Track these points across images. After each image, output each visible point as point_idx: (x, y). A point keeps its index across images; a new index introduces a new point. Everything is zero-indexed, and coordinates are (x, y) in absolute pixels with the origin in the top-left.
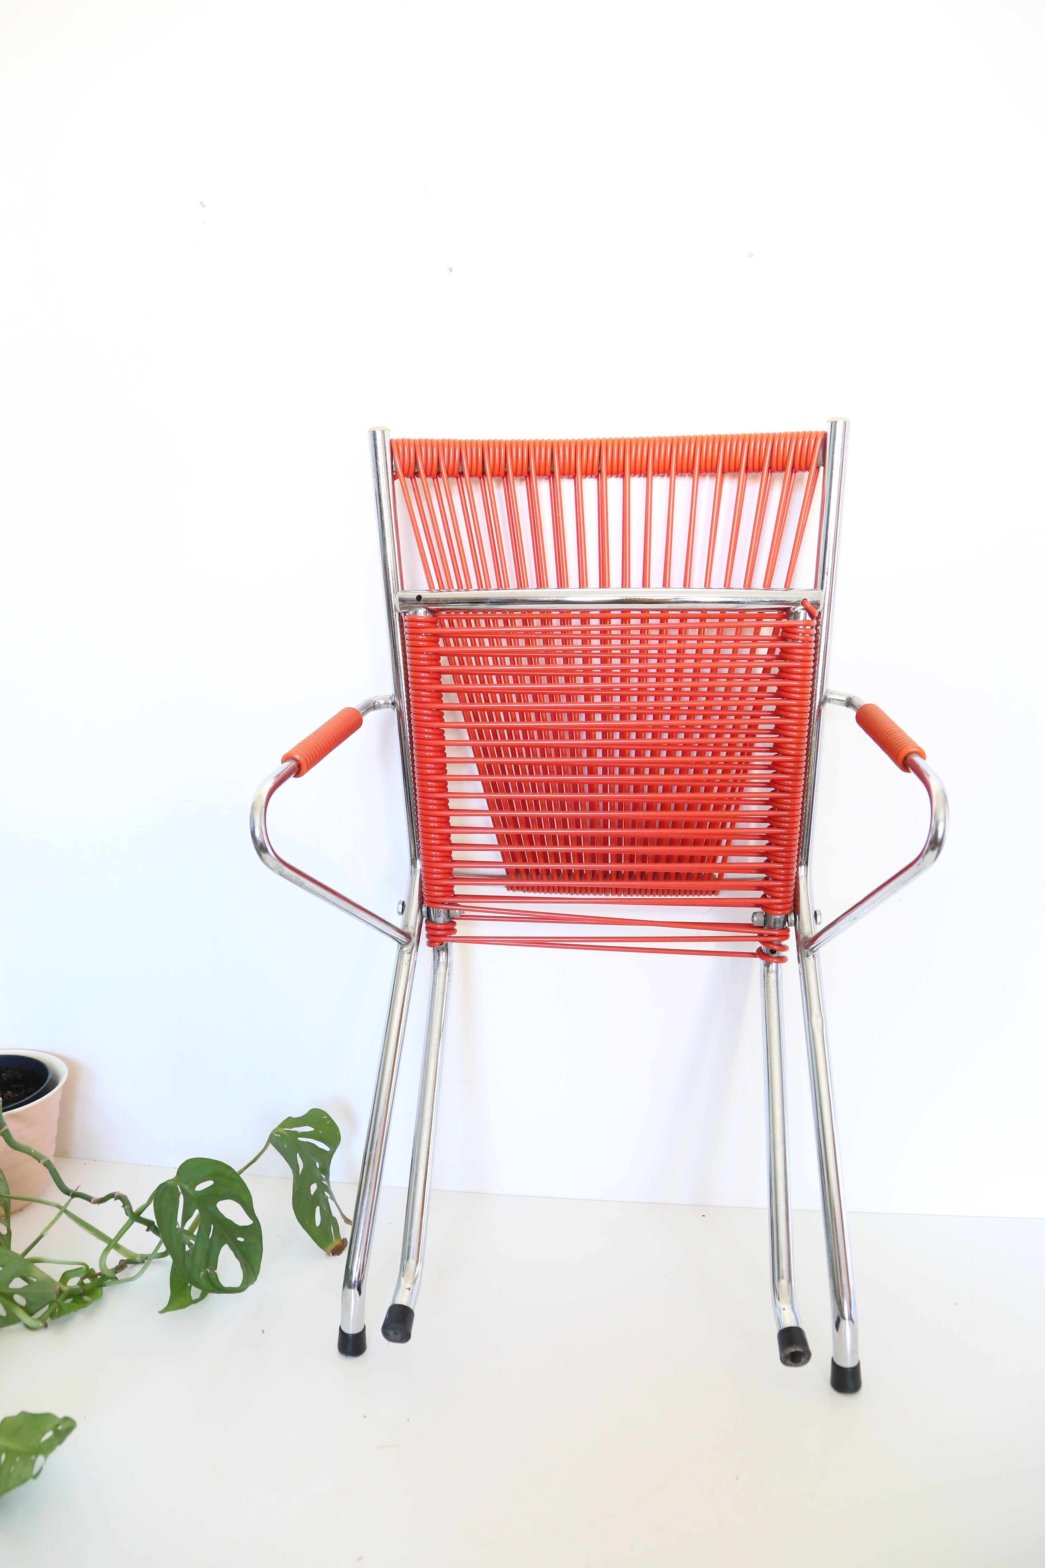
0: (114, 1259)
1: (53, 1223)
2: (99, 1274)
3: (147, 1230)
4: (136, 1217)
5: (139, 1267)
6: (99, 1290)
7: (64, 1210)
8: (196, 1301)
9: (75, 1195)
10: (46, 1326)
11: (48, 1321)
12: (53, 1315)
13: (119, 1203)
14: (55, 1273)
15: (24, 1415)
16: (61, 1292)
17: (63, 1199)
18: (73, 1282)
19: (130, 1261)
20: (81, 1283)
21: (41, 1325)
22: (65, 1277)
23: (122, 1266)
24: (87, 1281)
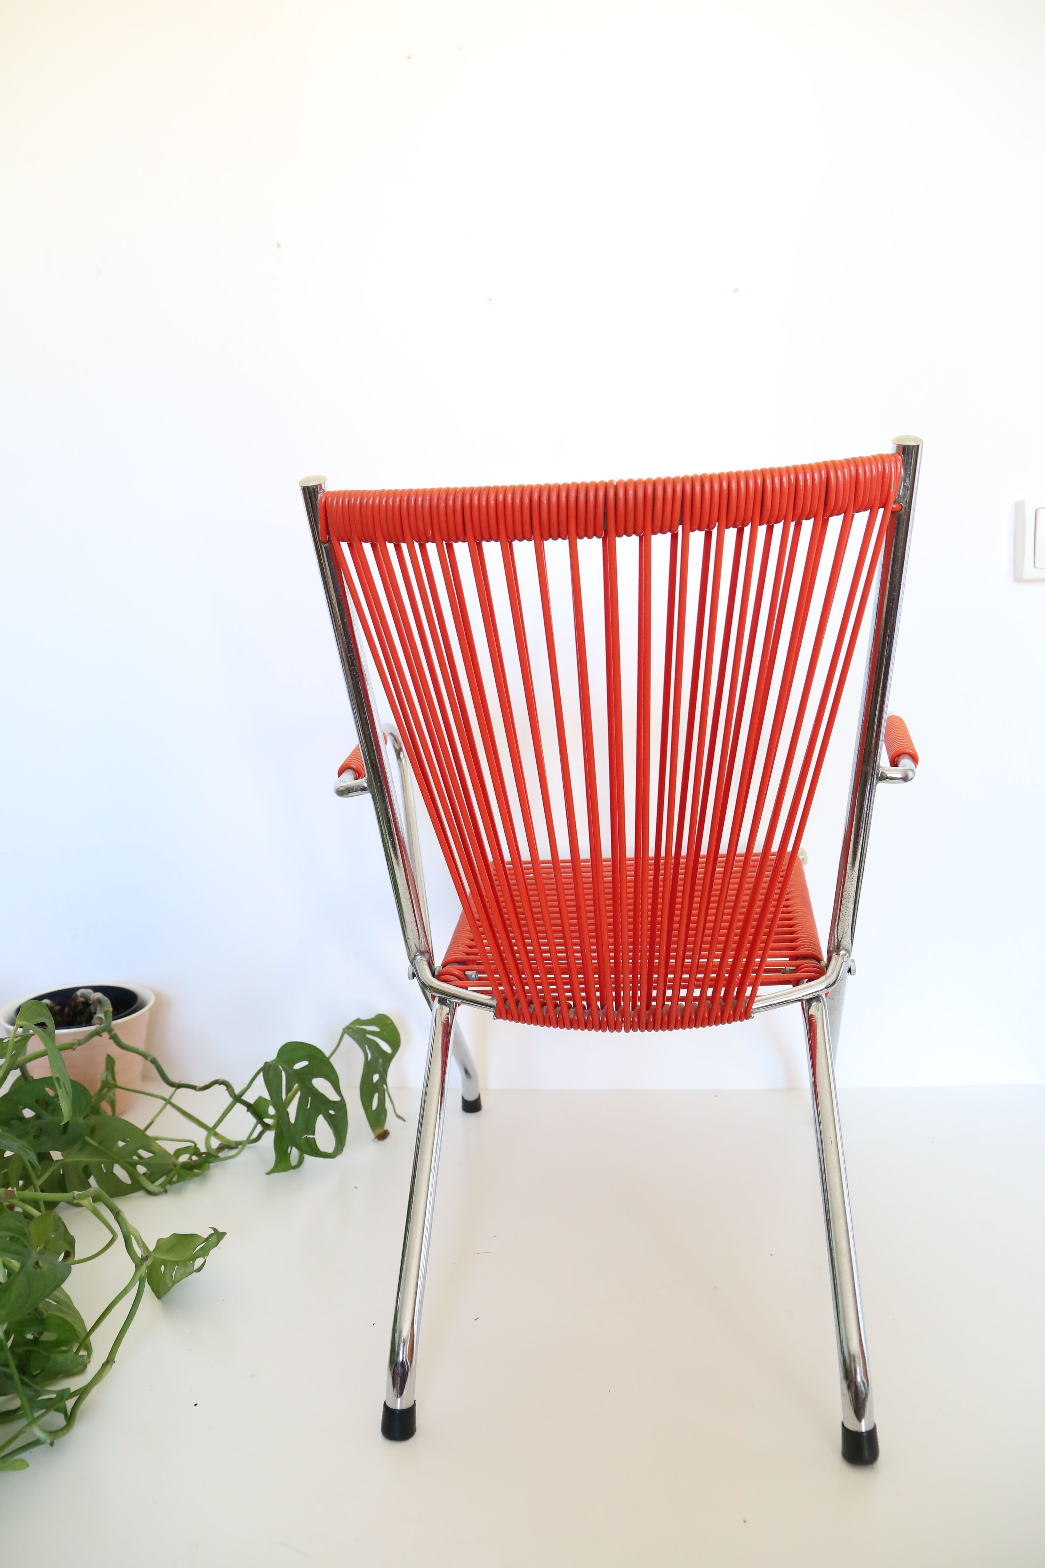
0: (215, 1143)
1: (161, 1111)
2: (204, 1153)
3: (248, 1111)
4: (238, 1099)
5: (233, 1152)
6: (207, 1165)
7: (168, 1102)
8: (294, 1168)
9: (178, 1086)
10: (166, 1191)
11: (168, 1187)
12: (171, 1182)
13: (223, 1087)
14: (171, 1148)
15: (176, 1236)
16: (175, 1165)
17: (167, 1091)
18: (184, 1158)
19: (226, 1146)
20: (190, 1158)
21: (161, 1190)
22: (178, 1153)
23: (221, 1148)
24: (195, 1158)
